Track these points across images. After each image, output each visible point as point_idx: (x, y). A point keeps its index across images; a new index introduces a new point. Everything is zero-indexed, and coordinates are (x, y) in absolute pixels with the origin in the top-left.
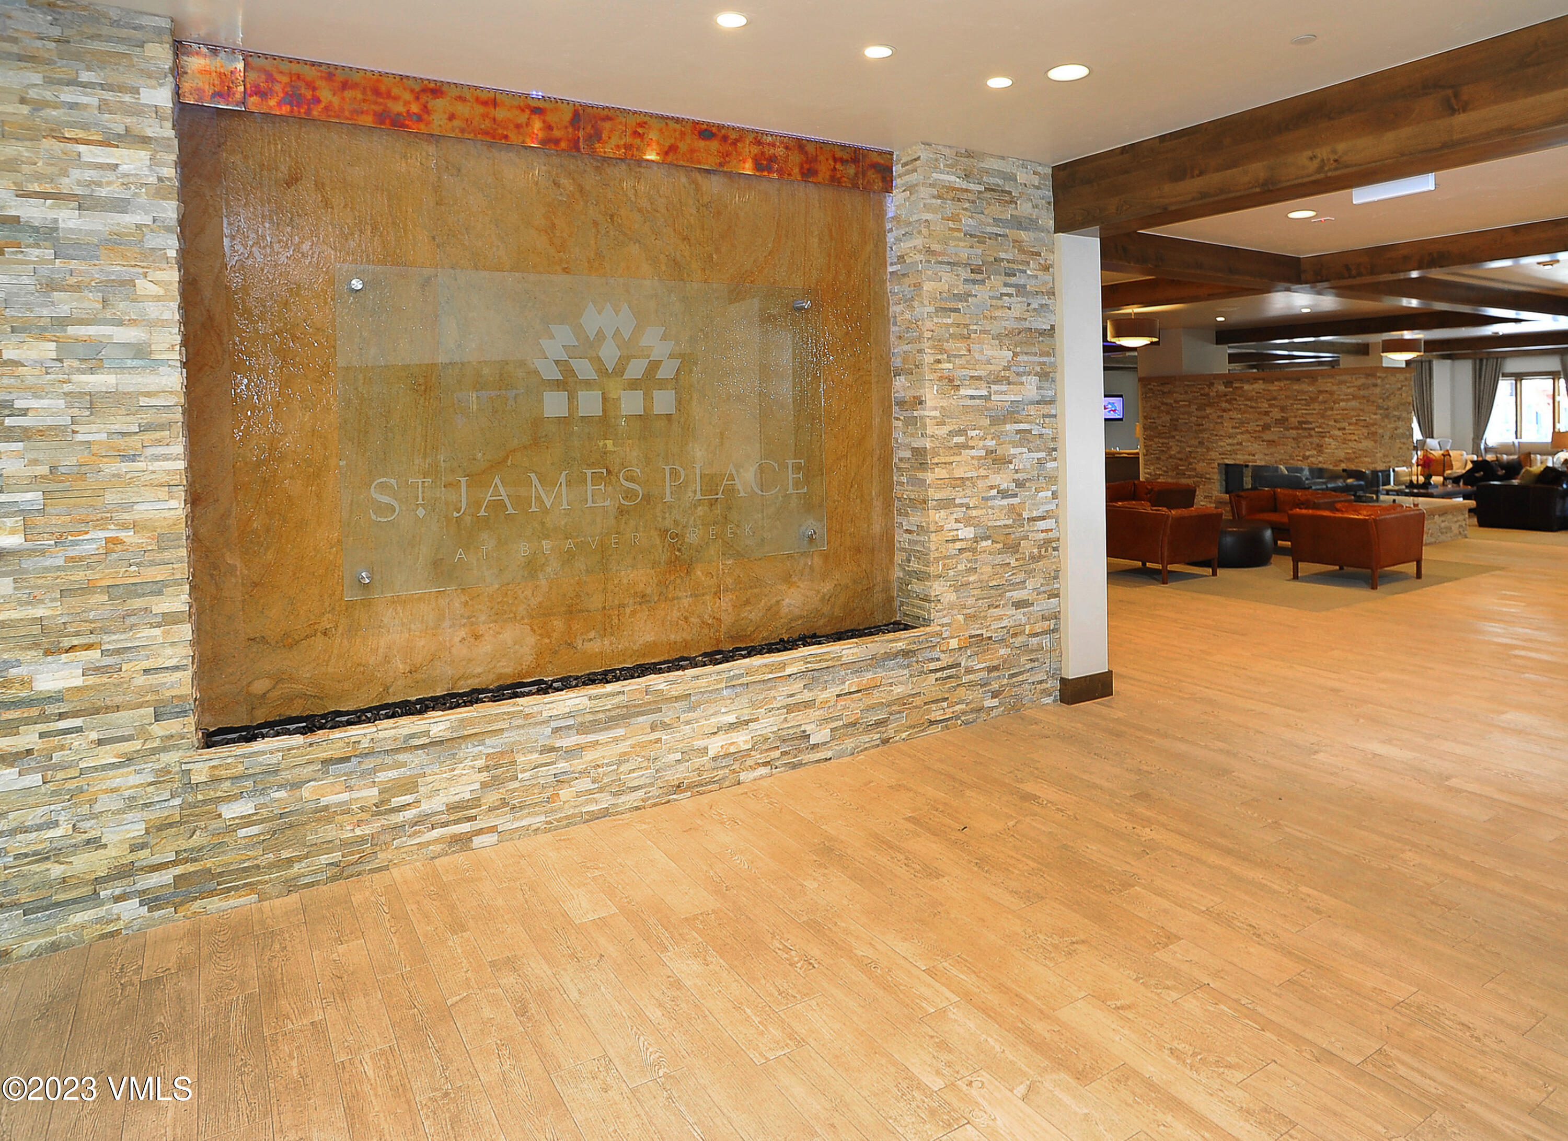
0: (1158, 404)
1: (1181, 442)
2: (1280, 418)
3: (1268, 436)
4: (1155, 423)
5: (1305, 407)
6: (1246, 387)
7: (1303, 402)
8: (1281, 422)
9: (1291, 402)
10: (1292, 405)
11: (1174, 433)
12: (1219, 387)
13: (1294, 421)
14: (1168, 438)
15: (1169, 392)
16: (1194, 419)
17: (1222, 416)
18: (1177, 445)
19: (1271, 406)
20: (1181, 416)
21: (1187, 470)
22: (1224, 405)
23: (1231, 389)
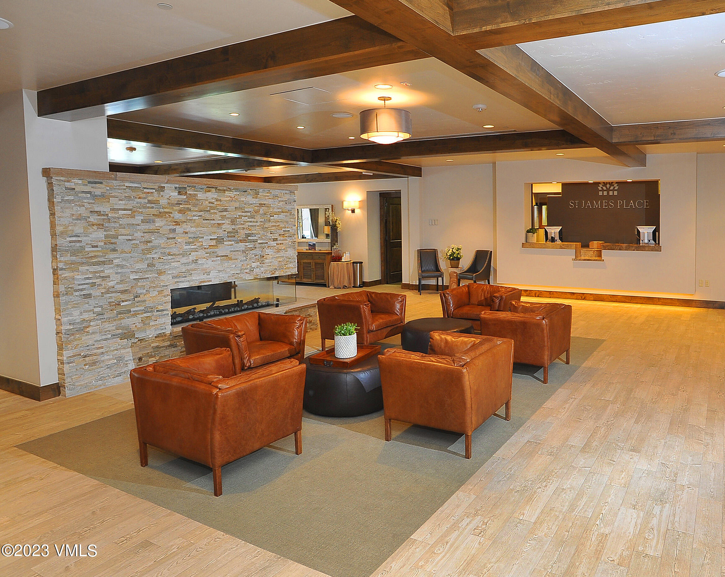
0: (85, 213)
1: (122, 267)
2: (230, 230)
3: (222, 250)
4: (80, 241)
5: (250, 220)
6: (200, 195)
7: (249, 214)
8: (232, 234)
9: (239, 214)
10: (240, 217)
11: (111, 256)
12: (172, 194)
13: (242, 234)
14: (104, 263)
15: (103, 196)
16: (138, 234)
17: (174, 230)
18: (117, 273)
19: (223, 217)
20: (123, 231)
21: (133, 305)
22: (177, 216)
23: (185, 197)
